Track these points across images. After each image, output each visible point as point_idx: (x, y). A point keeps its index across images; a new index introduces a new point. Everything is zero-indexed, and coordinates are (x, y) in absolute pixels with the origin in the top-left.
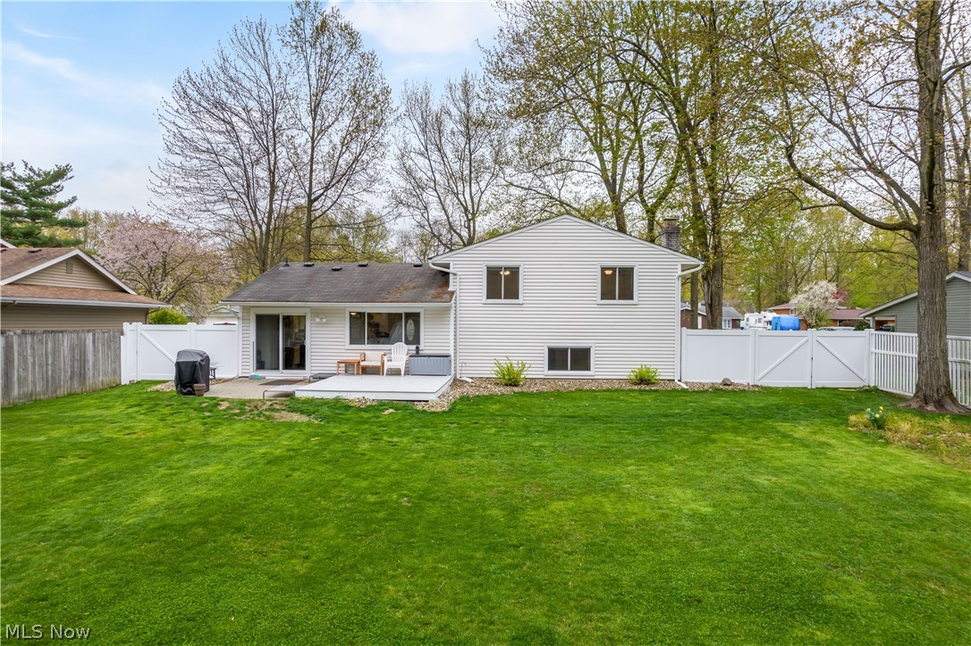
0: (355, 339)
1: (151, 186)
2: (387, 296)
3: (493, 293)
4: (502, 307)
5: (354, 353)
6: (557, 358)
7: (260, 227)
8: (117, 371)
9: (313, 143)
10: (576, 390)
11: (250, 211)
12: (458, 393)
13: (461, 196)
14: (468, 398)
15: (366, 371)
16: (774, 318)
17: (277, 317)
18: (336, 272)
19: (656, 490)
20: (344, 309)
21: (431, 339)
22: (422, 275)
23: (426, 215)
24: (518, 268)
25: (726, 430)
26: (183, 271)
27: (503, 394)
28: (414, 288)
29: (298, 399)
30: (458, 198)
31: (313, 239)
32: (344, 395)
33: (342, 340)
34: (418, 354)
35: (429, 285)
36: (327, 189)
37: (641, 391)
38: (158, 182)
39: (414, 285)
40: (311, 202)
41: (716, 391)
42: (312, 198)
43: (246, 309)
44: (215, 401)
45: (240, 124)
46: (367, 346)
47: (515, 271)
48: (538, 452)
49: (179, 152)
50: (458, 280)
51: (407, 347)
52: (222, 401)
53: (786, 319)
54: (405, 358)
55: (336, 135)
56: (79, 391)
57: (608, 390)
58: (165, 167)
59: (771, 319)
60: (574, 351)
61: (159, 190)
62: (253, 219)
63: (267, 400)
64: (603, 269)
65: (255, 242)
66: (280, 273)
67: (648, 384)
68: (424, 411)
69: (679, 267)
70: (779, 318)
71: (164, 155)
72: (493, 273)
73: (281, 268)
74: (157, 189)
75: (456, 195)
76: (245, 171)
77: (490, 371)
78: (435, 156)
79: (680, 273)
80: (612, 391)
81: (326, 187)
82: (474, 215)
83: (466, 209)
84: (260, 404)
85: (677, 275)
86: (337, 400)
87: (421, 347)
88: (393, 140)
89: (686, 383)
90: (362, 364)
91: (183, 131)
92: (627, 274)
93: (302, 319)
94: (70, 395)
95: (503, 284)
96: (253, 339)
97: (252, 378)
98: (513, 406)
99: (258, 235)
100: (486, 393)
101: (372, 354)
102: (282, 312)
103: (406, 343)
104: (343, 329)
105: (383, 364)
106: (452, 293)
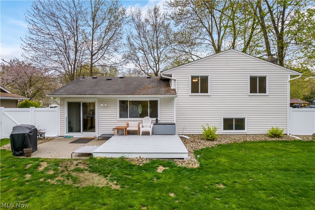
0: (123, 113)
1: (22, 47)
2: (140, 92)
3: (194, 89)
4: (200, 97)
5: (122, 123)
6: (228, 124)
7: (71, 66)
9: (93, 31)
11: (67, 59)
17: (79, 103)
18: (109, 81)
20: (116, 98)
21: (164, 115)
24: (208, 77)
26: (39, 85)
28: (152, 87)
29: (95, 159)
31: (93, 71)
32: (127, 156)
33: (116, 116)
34: (157, 123)
35: (160, 86)
36: (99, 50)
38: (25, 45)
39: (151, 86)
40: (92, 56)
42: (93, 54)
43: (62, 99)
44: (37, 162)
45: (62, 23)
46: (129, 119)
47: (205, 79)
49: (35, 34)
50: (176, 83)
51: (151, 119)
52: (42, 161)
54: (151, 125)
58: (29, 39)
60: (237, 120)
61: (26, 49)
62: (68, 63)
63: (75, 160)
64: (251, 78)
65: (69, 72)
66: (80, 81)
68: (185, 168)
69: (289, 76)
71: (29, 35)
72: (194, 79)
73: (81, 79)
74: (25, 48)
76: (65, 42)
79: (289, 79)
81: (99, 49)
82: (158, 61)
84: (69, 163)
85: (288, 80)
86: (122, 159)
87: (159, 119)
88: (125, 31)
90: (128, 129)
91: (36, 24)
92: (263, 80)
93: (93, 104)
95: (200, 85)
97: (66, 137)
99: (70, 70)
101: (133, 124)
102: (82, 101)
103: (151, 117)
104: (116, 110)
105: (139, 128)
106: (174, 90)
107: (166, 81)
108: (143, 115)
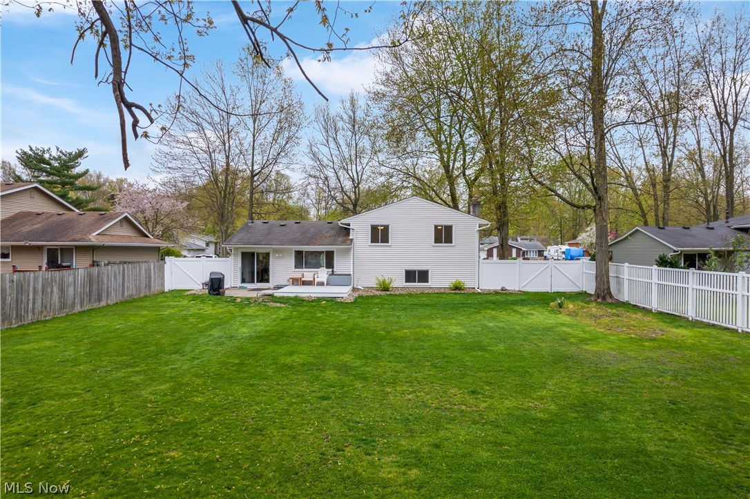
0: (299, 264)
2: (316, 242)
3: (374, 239)
4: (379, 248)
5: (297, 273)
6: (410, 276)
8: (163, 284)
9: (254, 138)
10: (420, 293)
12: (356, 295)
13: (350, 172)
14: (363, 297)
15: (305, 283)
16: (567, 250)
17: (253, 254)
18: (283, 227)
19: (446, 327)
20: (292, 249)
21: (340, 266)
22: (333, 229)
23: (326, 183)
24: (388, 226)
25: (489, 309)
27: (380, 295)
28: (330, 237)
29: (276, 297)
30: (348, 173)
32: (299, 295)
33: (291, 266)
34: (333, 274)
35: (338, 235)
37: (455, 294)
39: (329, 235)
40: (253, 176)
41: (496, 293)
42: (254, 173)
43: (236, 249)
44: (233, 298)
46: (304, 270)
47: (386, 228)
48: (398, 317)
49: (167, 144)
50: (355, 232)
51: (327, 270)
52: (236, 298)
53: (575, 250)
54: (326, 276)
55: (268, 133)
56: (148, 294)
57: (438, 293)
59: (564, 250)
60: (420, 272)
64: (436, 227)
67: (459, 290)
68: (342, 302)
69: (478, 225)
70: (570, 249)
72: (374, 229)
75: (347, 170)
77: (373, 283)
78: (332, 145)
79: (478, 228)
80: (439, 293)
81: (263, 167)
82: (358, 183)
83: (353, 180)
84: (256, 299)
85: (476, 229)
86: (296, 297)
87: (335, 270)
89: (481, 290)
90: (303, 279)
92: (449, 229)
93: (268, 254)
94: (145, 296)
95: (380, 235)
96: (240, 265)
97: (241, 288)
98: (386, 300)
100: (371, 294)
101: (308, 274)
102: (256, 251)
103: (327, 268)
104: (292, 261)
105: (314, 279)
106: (352, 240)
107: (346, 231)
108: (318, 266)
